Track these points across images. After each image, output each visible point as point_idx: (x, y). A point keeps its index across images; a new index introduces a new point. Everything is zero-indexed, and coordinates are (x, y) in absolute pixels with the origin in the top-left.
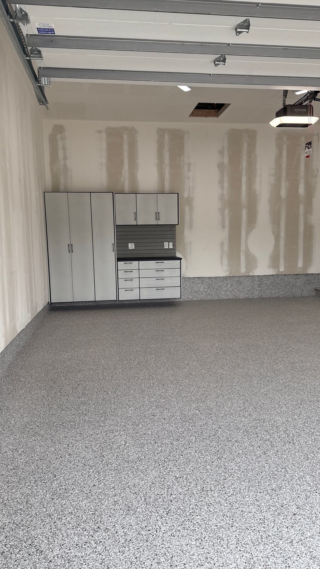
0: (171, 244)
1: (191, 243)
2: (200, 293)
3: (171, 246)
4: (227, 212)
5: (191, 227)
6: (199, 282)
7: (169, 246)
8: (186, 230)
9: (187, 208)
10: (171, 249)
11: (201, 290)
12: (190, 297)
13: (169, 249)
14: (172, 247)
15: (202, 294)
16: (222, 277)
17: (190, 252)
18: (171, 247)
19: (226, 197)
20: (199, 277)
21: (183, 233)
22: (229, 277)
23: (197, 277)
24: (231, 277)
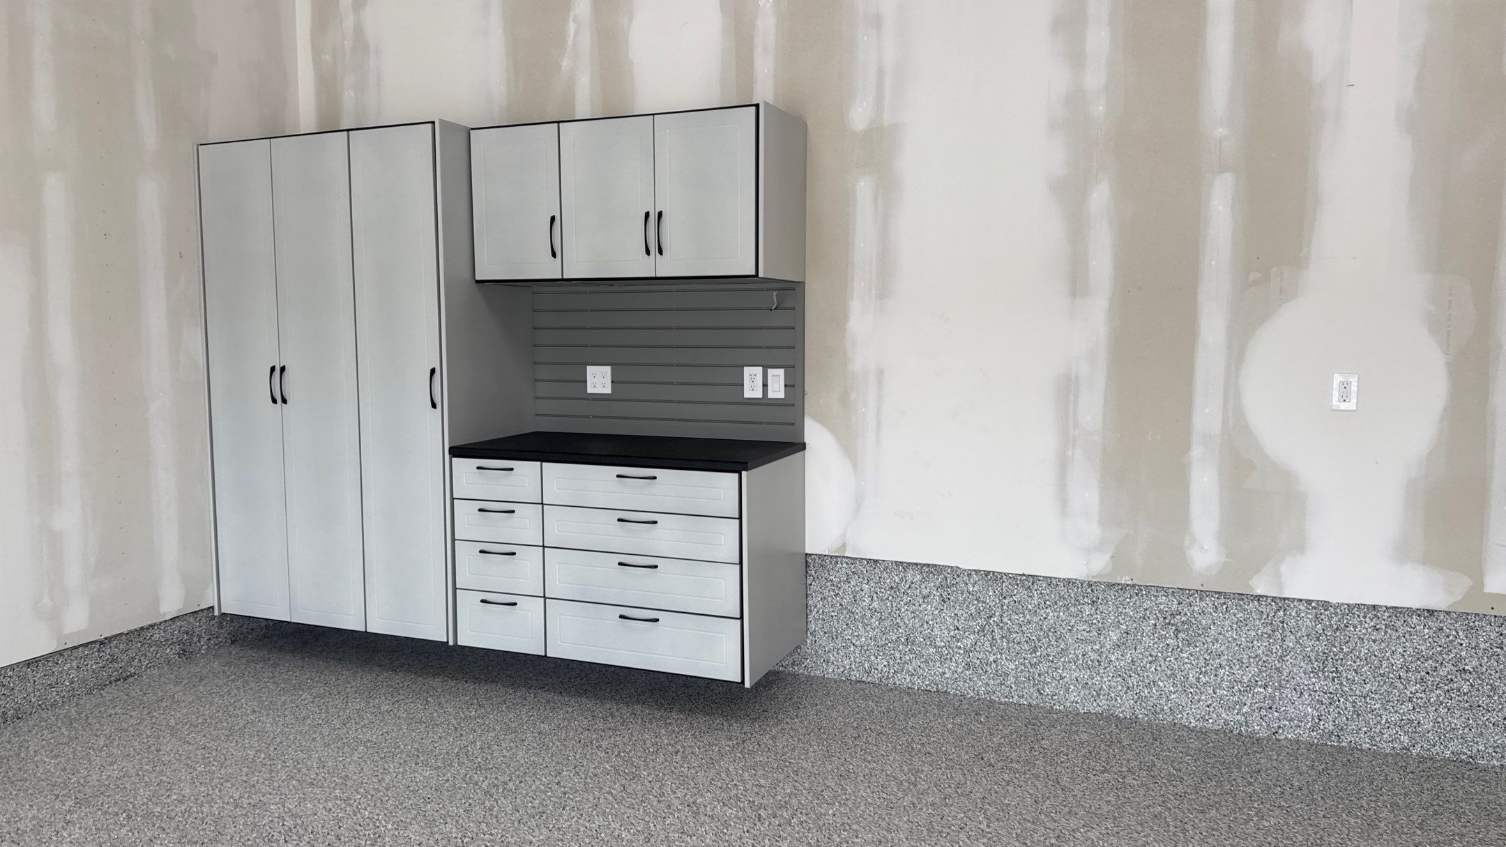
0: (777, 378)
1: (880, 373)
2: (932, 650)
3: (776, 387)
4: (1100, 197)
5: (884, 289)
6: (925, 592)
7: (765, 385)
8: (855, 306)
9: (864, 188)
10: (776, 403)
11: (941, 634)
12: (881, 662)
13: (765, 402)
14: (781, 395)
15: (943, 659)
16: (1069, 582)
17: (879, 425)
18: (777, 390)
19: (1099, 109)
20: (928, 565)
21: (840, 320)
22: (1111, 586)
23: (917, 564)
24: (1124, 587)
